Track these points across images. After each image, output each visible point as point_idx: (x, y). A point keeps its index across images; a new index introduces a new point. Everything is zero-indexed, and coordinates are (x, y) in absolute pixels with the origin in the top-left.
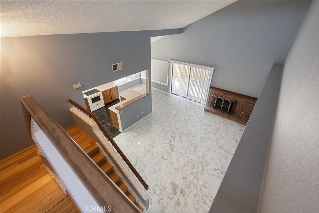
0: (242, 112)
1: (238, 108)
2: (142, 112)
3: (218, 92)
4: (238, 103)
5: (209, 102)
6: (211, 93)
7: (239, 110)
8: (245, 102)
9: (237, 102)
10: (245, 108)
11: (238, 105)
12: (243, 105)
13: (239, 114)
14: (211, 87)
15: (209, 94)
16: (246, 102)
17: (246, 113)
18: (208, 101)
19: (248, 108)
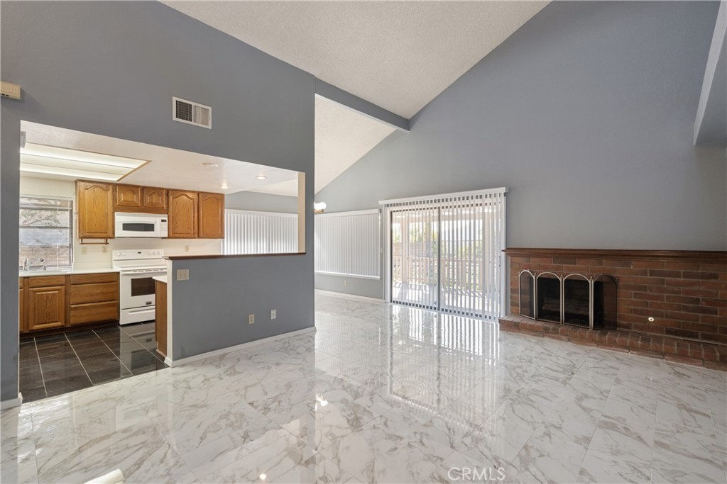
0: (651, 319)
1: (626, 303)
2: (274, 312)
3: (535, 261)
4: (620, 284)
5: (513, 304)
6: (511, 268)
7: (636, 311)
8: (644, 273)
9: (613, 281)
10: (657, 298)
11: (621, 292)
12: (644, 288)
13: (636, 327)
14: (511, 251)
15: (509, 275)
16: (652, 273)
17: (667, 316)
18: (509, 300)
19: (665, 295)
